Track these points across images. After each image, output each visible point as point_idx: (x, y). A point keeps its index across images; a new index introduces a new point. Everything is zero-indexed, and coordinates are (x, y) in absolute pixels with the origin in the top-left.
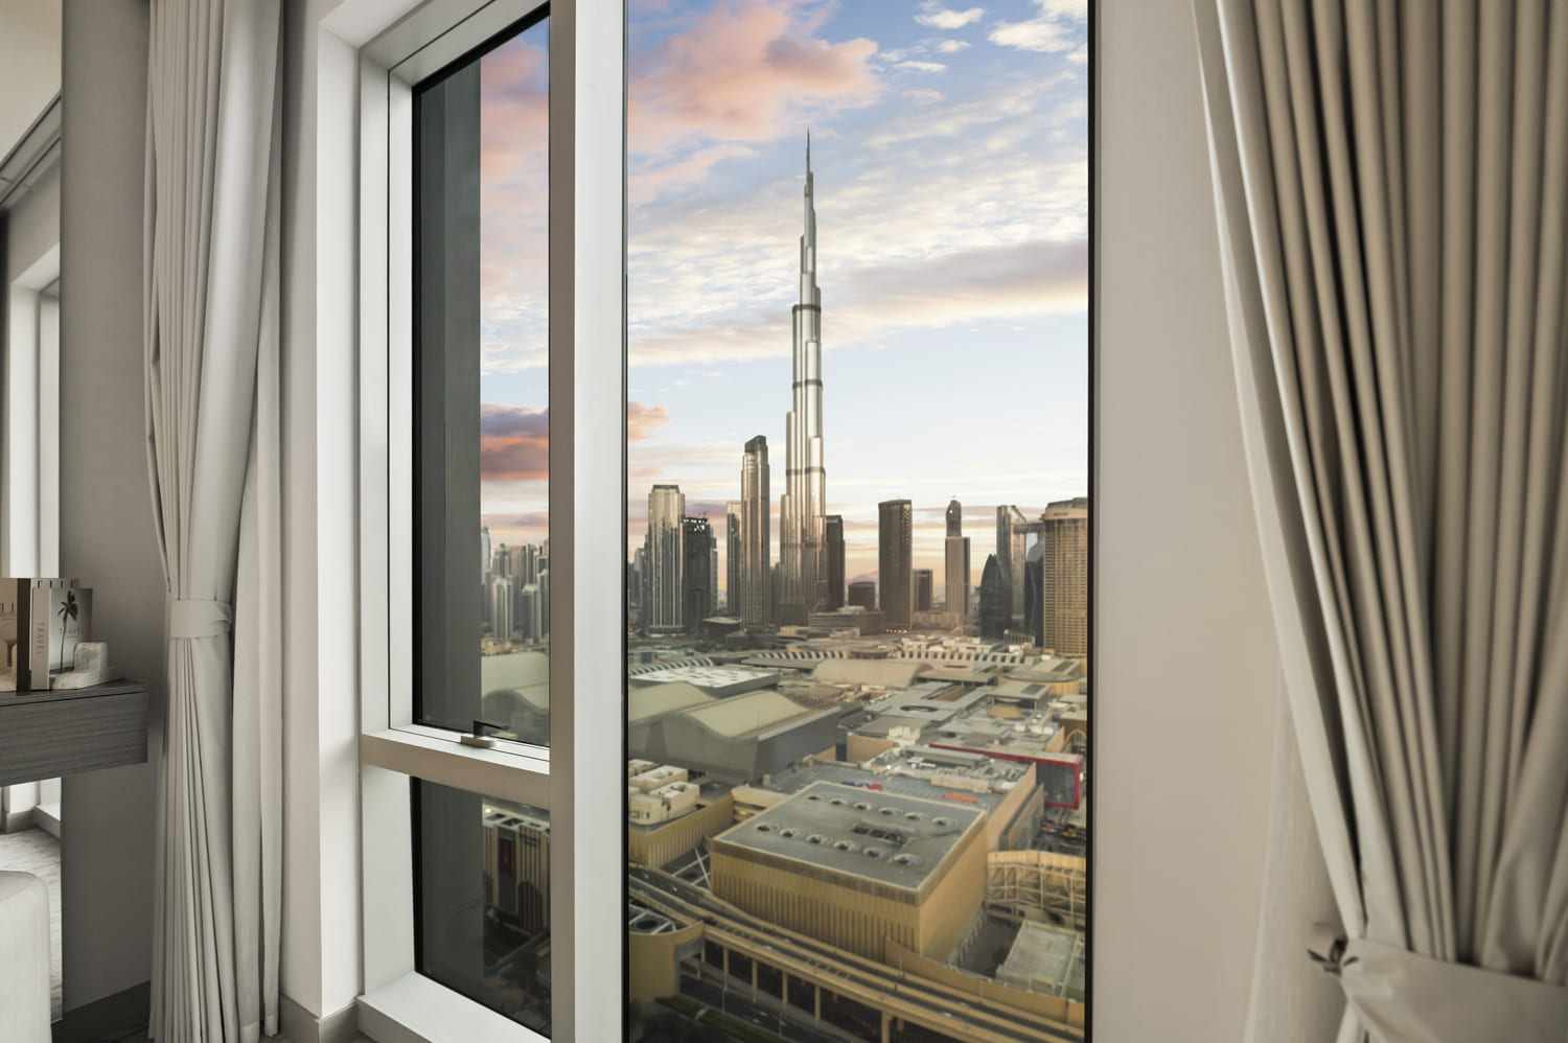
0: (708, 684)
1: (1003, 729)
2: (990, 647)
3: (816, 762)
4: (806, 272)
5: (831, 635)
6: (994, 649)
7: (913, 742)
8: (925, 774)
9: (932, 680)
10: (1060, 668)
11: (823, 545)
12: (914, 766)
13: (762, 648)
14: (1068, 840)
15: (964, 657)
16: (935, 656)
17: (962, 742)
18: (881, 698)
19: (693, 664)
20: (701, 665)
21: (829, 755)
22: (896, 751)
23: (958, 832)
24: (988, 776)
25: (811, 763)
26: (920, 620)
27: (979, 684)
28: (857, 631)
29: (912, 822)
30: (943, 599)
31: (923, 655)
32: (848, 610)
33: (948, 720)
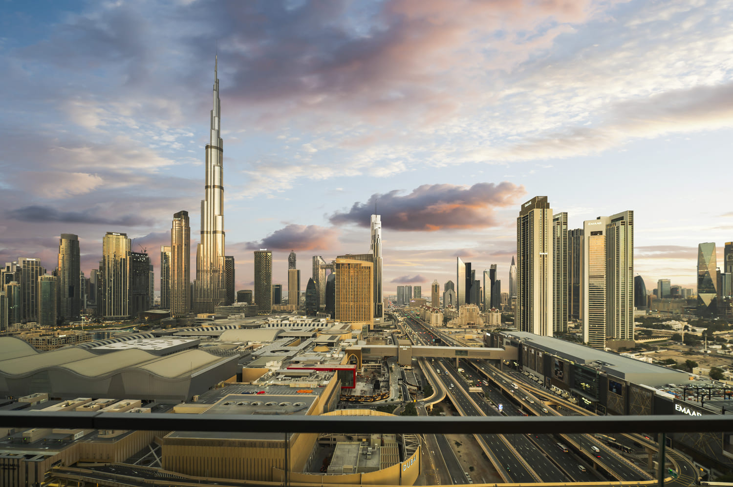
0: (153, 349)
1: (321, 357)
2: (312, 320)
3: (226, 384)
4: (214, 129)
5: (229, 318)
6: (313, 321)
7: (279, 368)
8: (287, 383)
9: (285, 337)
10: (343, 328)
11: (223, 271)
12: (280, 379)
13: (185, 326)
14: (352, 402)
15: (300, 325)
16: (286, 325)
17: (303, 365)
18: (259, 348)
19: (140, 338)
20: (145, 338)
21: (233, 380)
22: (270, 373)
23: (306, 408)
24: (317, 379)
25: (223, 386)
26: (276, 308)
27: (309, 337)
28: (243, 315)
29: (283, 407)
30: (287, 298)
31: (279, 325)
32: (236, 304)
33: (295, 355)
